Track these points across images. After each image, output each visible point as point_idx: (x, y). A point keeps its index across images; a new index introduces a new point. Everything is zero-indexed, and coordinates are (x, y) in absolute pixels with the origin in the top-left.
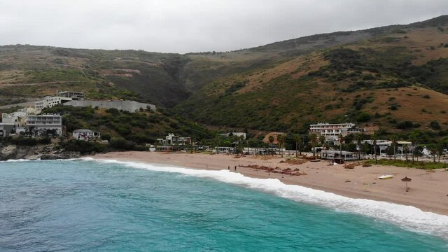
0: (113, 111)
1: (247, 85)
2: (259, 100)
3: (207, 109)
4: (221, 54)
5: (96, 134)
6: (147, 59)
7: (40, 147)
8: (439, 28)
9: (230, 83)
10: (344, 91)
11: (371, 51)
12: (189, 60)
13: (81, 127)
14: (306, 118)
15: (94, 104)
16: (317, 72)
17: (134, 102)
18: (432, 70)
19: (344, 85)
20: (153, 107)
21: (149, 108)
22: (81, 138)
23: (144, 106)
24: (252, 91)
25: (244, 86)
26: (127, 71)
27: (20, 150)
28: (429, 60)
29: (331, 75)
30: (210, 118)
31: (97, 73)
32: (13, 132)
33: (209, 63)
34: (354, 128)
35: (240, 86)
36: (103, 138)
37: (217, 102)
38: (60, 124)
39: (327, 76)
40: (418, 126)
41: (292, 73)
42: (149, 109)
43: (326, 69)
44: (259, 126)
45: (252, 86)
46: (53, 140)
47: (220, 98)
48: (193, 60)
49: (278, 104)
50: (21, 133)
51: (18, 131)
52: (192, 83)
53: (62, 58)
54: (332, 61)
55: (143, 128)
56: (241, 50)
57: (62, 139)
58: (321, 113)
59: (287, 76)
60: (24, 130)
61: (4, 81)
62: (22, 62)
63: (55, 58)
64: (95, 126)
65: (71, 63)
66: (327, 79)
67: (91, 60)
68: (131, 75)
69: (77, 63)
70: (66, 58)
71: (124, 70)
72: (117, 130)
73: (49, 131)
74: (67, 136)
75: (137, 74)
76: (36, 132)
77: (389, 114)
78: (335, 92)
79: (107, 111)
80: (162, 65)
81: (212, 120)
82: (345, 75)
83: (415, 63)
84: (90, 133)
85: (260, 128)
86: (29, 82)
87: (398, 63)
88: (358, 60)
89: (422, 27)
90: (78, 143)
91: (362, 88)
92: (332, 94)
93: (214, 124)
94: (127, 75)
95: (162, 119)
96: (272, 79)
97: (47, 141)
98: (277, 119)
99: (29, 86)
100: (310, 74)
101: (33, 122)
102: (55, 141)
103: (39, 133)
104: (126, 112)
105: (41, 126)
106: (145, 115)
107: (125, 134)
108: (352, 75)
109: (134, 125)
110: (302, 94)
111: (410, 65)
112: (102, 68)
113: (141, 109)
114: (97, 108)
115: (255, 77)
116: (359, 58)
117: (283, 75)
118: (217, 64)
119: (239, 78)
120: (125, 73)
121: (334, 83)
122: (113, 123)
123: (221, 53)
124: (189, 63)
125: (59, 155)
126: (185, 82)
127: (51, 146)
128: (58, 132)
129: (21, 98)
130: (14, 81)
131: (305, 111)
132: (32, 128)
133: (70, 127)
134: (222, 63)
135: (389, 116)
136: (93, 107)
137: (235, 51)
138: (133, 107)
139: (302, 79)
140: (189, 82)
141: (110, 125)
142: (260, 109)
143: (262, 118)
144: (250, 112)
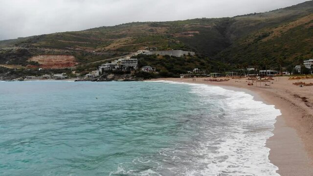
0: (167, 57)
1: (270, 35)
2: (276, 45)
3: (238, 54)
4: (260, 15)
5: (153, 69)
6: (206, 24)
7: (125, 75)
9: (259, 34)
12: (234, 21)
13: (147, 65)
14: (305, 56)
15: (157, 53)
17: (181, 51)
20: (192, 53)
21: (189, 53)
22: (145, 71)
23: (186, 53)
24: (272, 39)
25: (268, 35)
26: (190, 32)
27: (116, 77)
31: (172, 36)
32: (114, 68)
33: (249, 21)
35: (265, 36)
36: (157, 71)
37: (245, 48)
38: (137, 64)
41: (306, 24)
42: (189, 55)
46: (132, 72)
47: (248, 45)
48: (238, 21)
49: (288, 47)
50: (117, 68)
51: (116, 67)
52: (235, 36)
53: (154, 28)
55: (181, 65)
56: (277, 10)
57: (136, 71)
59: (301, 26)
60: (119, 67)
61: (121, 44)
62: (132, 32)
63: (150, 28)
64: (154, 64)
65: (158, 31)
67: (170, 28)
68: (193, 35)
69: (161, 31)
70: (155, 28)
71: (189, 32)
72: (166, 67)
73: (130, 67)
74: (139, 70)
75: (197, 34)
76: (124, 68)
79: (164, 57)
80: (214, 26)
84: (150, 68)
86: (133, 43)
90: (143, 73)
94: (190, 35)
95: (196, 60)
96: (290, 29)
97: (128, 72)
98: (285, 58)
99: (133, 46)
101: (124, 63)
102: (133, 72)
103: (126, 68)
104: (174, 57)
105: (127, 65)
106: (186, 58)
107: (169, 69)
109: (176, 64)
110: (308, 39)
112: (176, 32)
113: (184, 55)
114: (158, 55)
115: (278, 29)
117: (299, 26)
118: (255, 21)
119: (266, 30)
120: (189, 34)
122: (165, 63)
123: (260, 13)
124: (235, 23)
125: (133, 79)
126: (230, 36)
127: (130, 75)
128: (134, 68)
129: (127, 52)
130: (125, 43)
131: (307, 51)
132: (122, 66)
133: (140, 65)
134: (258, 21)
136: (157, 55)
137: (273, 11)
138: (180, 54)
140: (233, 36)
141: (162, 64)
142: (275, 52)
144: (266, 54)
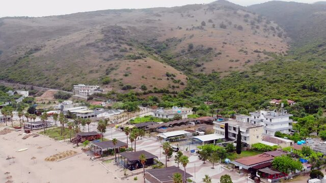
1: (43, 49)
2: (48, 62)
3: (7, 68)
8: (182, 15)
9: (31, 46)
10: (105, 60)
11: (134, 29)
14: (75, 79)
16: (92, 43)
18: (167, 46)
19: (106, 55)
24: (45, 55)
25: (40, 50)
28: (167, 38)
29: (101, 46)
30: (8, 76)
34: (98, 89)
35: (37, 49)
37: (16, 63)
39: (98, 48)
40: (135, 88)
43: (100, 42)
44: (43, 84)
45: (46, 50)
47: (19, 59)
49: (60, 67)
52: (4, 43)
54: (105, 35)
56: (51, 17)
58: (84, 76)
59: (72, 44)
66: (97, 49)
77: (121, 79)
78: (99, 60)
81: (9, 78)
82: (109, 47)
83: (160, 39)
85: (43, 86)
87: (149, 39)
88: (123, 36)
89: (172, 12)
91: (116, 58)
92: (97, 61)
93: (10, 81)
96: (62, 46)
98: (57, 79)
100: (88, 45)
108: (114, 48)
110: (78, 60)
111: (156, 41)
115: (51, 42)
116: (124, 34)
117: (70, 44)
119: (38, 42)
121: (101, 53)
131: (77, 73)
134: (31, 27)
135: (121, 81)
137: (46, 17)
139: (82, 47)
142: (47, 70)
143: (46, 78)
144: (39, 73)
